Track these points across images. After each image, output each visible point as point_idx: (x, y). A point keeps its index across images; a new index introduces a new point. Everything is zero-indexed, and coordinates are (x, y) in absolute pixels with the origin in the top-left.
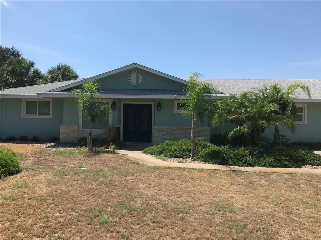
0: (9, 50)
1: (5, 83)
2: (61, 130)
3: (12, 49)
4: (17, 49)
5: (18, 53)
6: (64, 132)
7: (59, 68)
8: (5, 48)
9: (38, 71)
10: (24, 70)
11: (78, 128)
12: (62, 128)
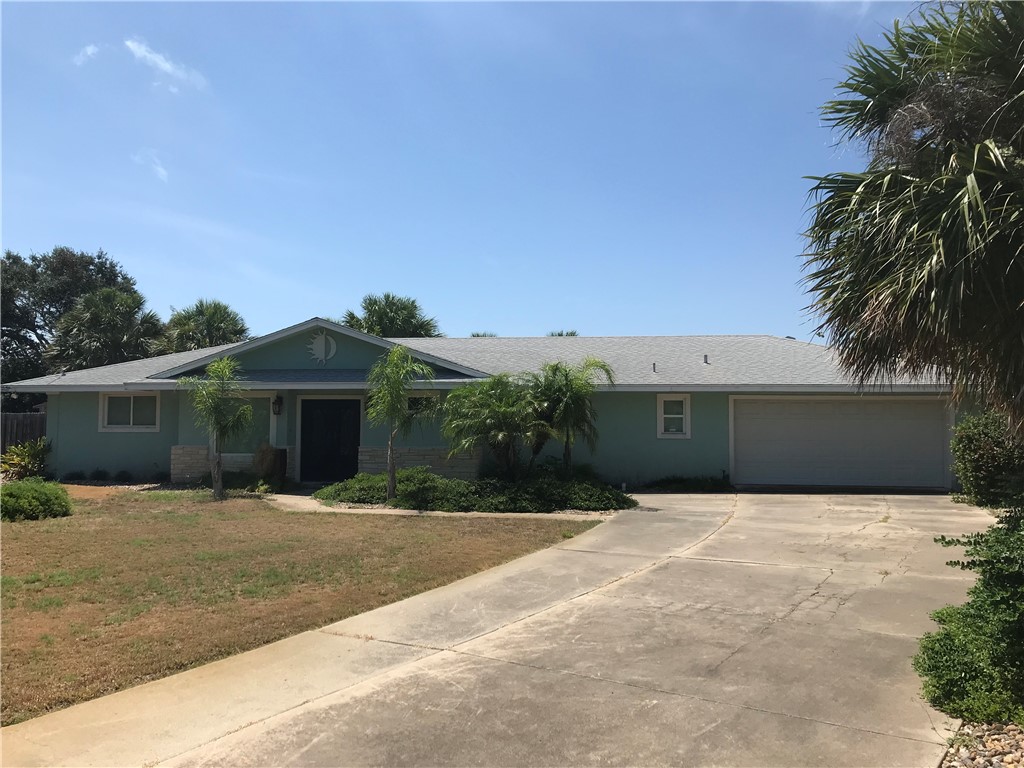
0: (90, 261)
1: (76, 350)
2: (172, 457)
3: (99, 257)
4: (110, 257)
5: (113, 266)
6: (180, 459)
7: (200, 310)
8: (83, 253)
9: (152, 317)
10: (118, 319)
11: (208, 452)
12: (175, 451)
